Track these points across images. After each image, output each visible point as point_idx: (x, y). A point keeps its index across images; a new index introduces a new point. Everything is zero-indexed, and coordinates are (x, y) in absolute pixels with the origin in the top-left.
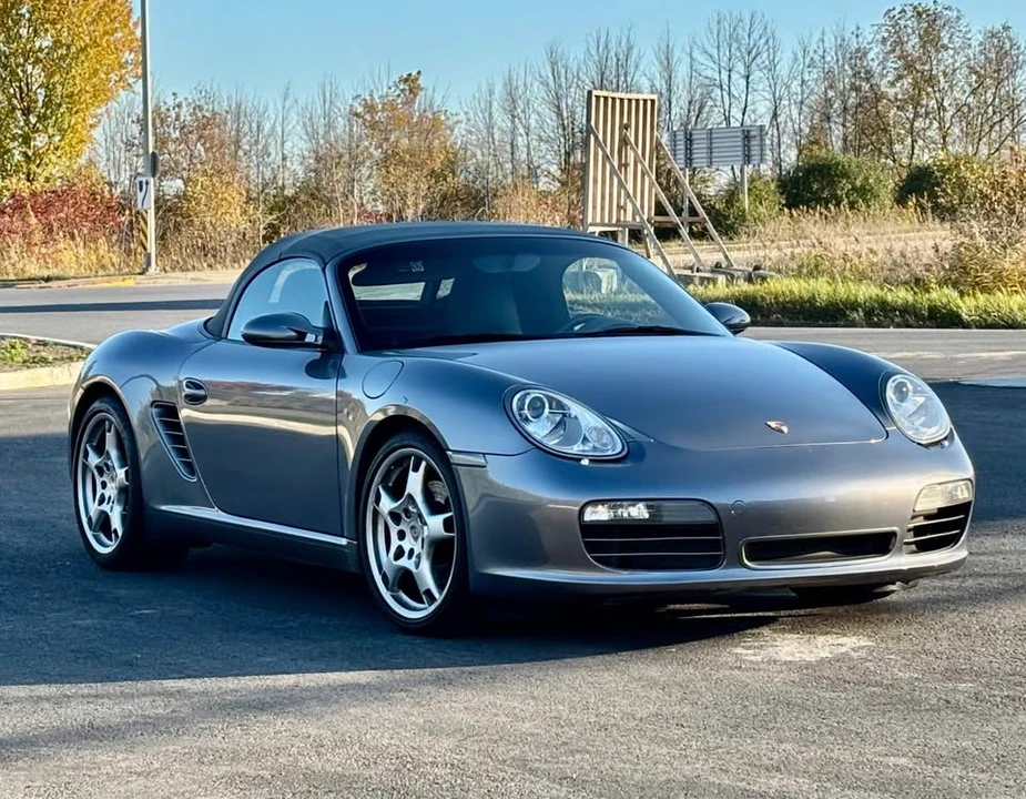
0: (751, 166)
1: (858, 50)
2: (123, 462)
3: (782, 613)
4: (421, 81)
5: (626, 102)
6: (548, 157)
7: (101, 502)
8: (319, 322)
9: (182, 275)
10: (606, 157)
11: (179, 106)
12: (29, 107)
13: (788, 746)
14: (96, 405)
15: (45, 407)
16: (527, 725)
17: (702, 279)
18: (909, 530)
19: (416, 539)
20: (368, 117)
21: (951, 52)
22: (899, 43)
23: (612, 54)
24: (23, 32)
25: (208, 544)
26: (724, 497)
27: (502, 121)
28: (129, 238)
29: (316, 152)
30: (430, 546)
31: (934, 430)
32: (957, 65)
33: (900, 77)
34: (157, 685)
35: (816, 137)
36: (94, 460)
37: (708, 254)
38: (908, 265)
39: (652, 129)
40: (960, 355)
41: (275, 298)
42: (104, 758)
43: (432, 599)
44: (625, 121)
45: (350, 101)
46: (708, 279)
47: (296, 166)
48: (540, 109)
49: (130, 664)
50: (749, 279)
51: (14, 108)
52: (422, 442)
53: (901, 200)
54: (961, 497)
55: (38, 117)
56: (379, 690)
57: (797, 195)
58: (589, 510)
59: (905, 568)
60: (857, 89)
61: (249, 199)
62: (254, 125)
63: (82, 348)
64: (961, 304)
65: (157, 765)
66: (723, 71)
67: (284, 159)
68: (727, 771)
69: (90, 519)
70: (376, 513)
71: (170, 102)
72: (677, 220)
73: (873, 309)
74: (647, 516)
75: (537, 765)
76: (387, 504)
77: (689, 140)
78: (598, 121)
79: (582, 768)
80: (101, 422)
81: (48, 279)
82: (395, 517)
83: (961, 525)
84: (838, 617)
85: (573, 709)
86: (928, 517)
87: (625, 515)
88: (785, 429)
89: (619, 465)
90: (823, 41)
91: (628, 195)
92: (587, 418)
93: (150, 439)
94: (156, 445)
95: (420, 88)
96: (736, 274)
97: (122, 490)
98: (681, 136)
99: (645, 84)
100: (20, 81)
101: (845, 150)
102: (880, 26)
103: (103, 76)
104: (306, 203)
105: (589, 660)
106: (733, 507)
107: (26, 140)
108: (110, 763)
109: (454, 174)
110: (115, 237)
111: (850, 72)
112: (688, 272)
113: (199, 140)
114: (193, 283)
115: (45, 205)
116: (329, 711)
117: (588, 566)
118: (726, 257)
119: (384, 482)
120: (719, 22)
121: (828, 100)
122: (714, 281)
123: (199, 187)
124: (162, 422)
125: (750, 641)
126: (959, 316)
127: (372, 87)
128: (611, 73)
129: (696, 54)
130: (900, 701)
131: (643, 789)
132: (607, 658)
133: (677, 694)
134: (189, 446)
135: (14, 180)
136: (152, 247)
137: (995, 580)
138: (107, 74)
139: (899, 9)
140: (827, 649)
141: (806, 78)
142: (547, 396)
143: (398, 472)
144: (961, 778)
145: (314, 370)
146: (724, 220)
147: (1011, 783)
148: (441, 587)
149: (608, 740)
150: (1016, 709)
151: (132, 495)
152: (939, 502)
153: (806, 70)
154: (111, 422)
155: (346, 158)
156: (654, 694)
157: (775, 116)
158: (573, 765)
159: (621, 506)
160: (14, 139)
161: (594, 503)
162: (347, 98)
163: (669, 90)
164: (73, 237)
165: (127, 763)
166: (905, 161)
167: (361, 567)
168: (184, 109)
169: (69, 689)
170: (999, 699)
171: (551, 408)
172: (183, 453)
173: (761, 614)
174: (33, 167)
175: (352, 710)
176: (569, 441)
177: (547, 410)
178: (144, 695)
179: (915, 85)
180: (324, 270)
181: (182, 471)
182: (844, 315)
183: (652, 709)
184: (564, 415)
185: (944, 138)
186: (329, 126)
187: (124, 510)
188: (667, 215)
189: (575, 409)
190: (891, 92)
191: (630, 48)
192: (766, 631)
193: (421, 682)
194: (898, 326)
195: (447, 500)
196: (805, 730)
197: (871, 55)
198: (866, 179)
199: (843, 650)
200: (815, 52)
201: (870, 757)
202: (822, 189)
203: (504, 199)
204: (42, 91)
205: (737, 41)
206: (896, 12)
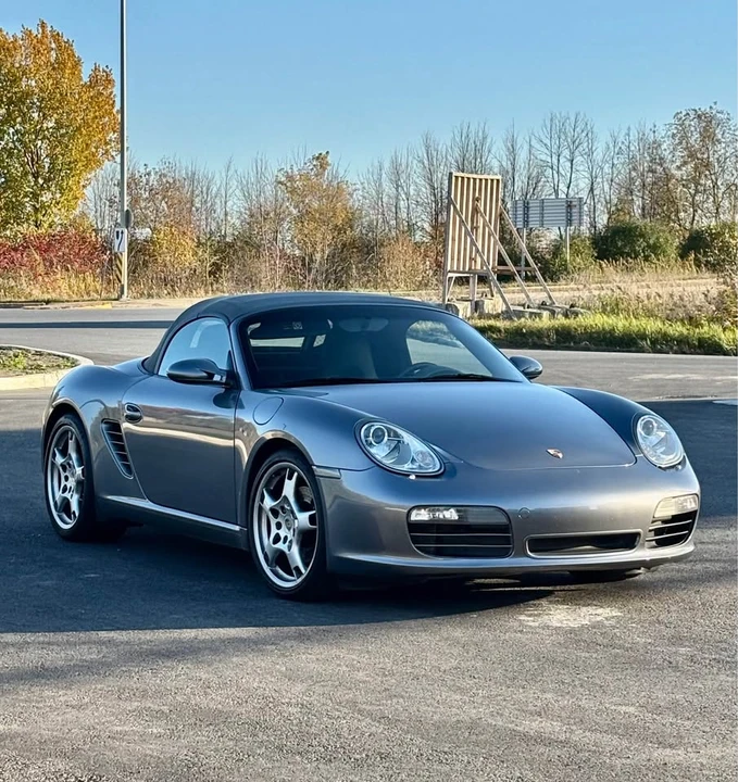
0: (573, 228)
1: (654, 143)
2: (80, 462)
3: (558, 588)
4: (329, 159)
5: (478, 181)
6: (423, 216)
7: (64, 491)
8: (223, 366)
9: (146, 301)
10: (461, 221)
11: (149, 174)
12: (38, 172)
13: (549, 696)
14: (62, 419)
15: (36, 406)
16: (361, 674)
17: (531, 313)
18: (650, 531)
19: (289, 529)
20: (288, 184)
21: (723, 145)
22: (685, 137)
23: (472, 141)
24: (35, 115)
25: (141, 525)
26: (513, 505)
27: (388, 188)
28: (110, 270)
29: (250, 209)
30: (299, 534)
31: (671, 457)
32: (728, 154)
33: (685, 163)
34: (93, 635)
35: (622, 207)
36: (59, 460)
37: (536, 293)
38: (685, 306)
39: (497, 201)
40: (719, 378)
41: (194, 344)
42: (50, 694)
43: (299, 573)
44: (477, 195)
45: (276, 173)
46: (535, 313)
47: (234, 220)
48: (417, 180)
49: (75, 617)
50: (566, 316)
51: (26, 174)
52: (296, 459)
53: (683, 254)
54: (689, 507)
55: (45, 179)
56: (256, 643)
57: (606, 250)
58: (414, 513)
59: (648, 559)
60: (653, 171)
61: (199, 244)
62: (204, 189)
63: (68, 358)
64: (723, 336)
65: (87, 700)
66: (554, 156)
67: (226, 215)
68: (502, 715)
69: (55, 503)
70: (261, 509)
71: (142, 170)
72: (514, 269)
73: (657, 339)
74: (457, 518)
75: (364, 706)
76: (268, 503)
77: (526, 207)
78: (456, 195)
79: (397, 709)
80: (66, 432)
81: (48, 302)
82: (274, 512)
83: (689, 527)
84: (599, 592)
85: (395, 662)
86: (664, 522)
87: (441, 516)
88: (560, 455)
89: (438, 480)
90: (629, 135)
91: (477, 251)
92: (414, 444)
93: (100, 445)
94: (104, 449)
95: (327, 164)
96: (557, 310)
97: (79, 483)
98: (520, 204)
99: (495, 164)
100: (31, 152)
101: (644, 216)
102: (671, 125)
103: (94, 150)
104: (242, 248)
105: (412, 623)
106: (520, 512)
107: (35, 196)
108: (53, 697)
109: (351, 227)
110: (98, 270)
111: (648, 158)
112: (521, 309)
113: (163, 199)
114: (155, 307)
115: (46, 247)
116: (218, 659)
117: (413, 554)
118: (550, 297)
119: (267, 486)
120: (552, 120)
121: (631, 179)
122: (540, 315)
123: (162, 235)
124: (109, 434)
125: (532, 610)
126: (721, 346)
127: (293, 163)
128: (470, 155)
129: (534, 142)
130: (637, 662)
131: (439, 728)
132: (426, 621)
133: (473, 651)
134: (128, 453)
135: (25, 225)
136: (125, 280)
137: (717, 565)
138: (96, 148)
139: (684, 113)
140: (587, 618)
141: (615, 162)
142: (386, 427)
143: (278, 479)
144: (672, 724)
145: (220, 401)
146: (550, 268)
147: (708, 729)
148: (306, 565)
149: (419, 687)
150: (719, 669)
151: (86, 487)
152: (672, 511)
153: (616, 157)
154: (72, 433)
155: (272, 215)
156: (455, 651)
157: (592, 190)
158: (390, 707)
159: (438, 510)
160: (25, 196)
161: (419, 507)
162: (273, 170)
163: (514, 169)
164: (68, 270)
165: (66, 698)
166: (688, 225)
167: (249, 547)
168: (153, 176)
169: (29, 637)
170: (708, 661)
171: (389, 436)
172: (124, 458)
173: (542, 588)
174: (39, 215)
175: (234, 659)
176: (401, 461)
177: (386, 438)
178: (84, 643)
179: (696, 169)
180: (229, 327)
181: (122, 470)
182: (636, 344)
183: (454, 663)
184: (399, 441)
185: (717, 209)
186: (260, 192)
187: (81, 497)
188: (507, 265)
189: (407, 437)
190: (678, 174)
191: (485, 138)
192: (544, 602)
193: (288, 638)
194: (676, 353)
195: (312, 501)
196: (563, 683)
197: (664, 146)
198: (658, 239)
199: (599, 619)
200: (623, 143)
201: (607, 706)
202: (625, 246)
203: (388, 248)
204: (47, 160)
205: (565, 133)
206: (682, 115)
